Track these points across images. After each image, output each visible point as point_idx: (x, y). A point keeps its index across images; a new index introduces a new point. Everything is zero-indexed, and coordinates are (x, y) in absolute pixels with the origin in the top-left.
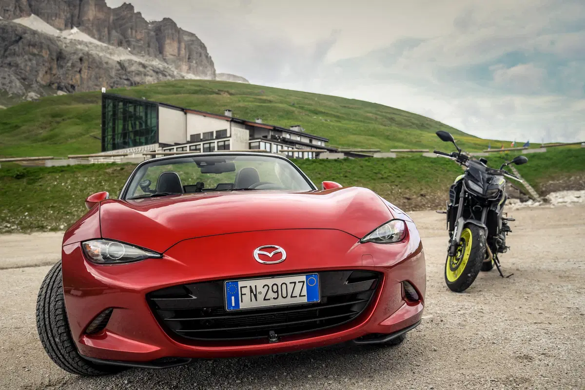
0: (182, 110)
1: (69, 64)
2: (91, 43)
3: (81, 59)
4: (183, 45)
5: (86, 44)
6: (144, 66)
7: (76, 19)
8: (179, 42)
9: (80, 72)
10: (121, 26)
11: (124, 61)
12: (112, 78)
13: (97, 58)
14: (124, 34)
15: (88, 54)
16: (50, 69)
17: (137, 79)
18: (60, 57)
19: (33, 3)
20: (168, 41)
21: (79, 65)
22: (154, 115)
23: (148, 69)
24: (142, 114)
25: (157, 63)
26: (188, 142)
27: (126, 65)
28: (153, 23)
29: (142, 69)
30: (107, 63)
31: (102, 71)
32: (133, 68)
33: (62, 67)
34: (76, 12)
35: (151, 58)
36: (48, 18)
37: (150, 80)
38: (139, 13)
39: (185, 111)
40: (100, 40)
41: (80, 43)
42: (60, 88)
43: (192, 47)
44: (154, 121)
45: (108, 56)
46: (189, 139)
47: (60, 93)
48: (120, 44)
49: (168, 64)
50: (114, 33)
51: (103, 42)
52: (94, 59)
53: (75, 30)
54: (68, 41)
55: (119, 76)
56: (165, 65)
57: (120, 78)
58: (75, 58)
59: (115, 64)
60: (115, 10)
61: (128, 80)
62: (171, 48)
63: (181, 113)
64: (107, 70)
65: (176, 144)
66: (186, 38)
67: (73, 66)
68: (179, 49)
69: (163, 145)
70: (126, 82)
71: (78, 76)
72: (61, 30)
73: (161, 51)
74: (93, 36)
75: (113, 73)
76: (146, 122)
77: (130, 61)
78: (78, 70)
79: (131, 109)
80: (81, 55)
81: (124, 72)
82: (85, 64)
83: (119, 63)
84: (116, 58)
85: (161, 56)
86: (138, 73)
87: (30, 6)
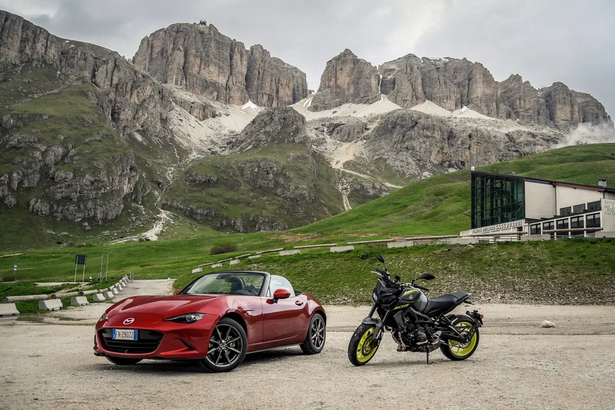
0: (551, 183)
1: (459, 142)
2: (479, 119)
3: (470, 136)
4: (576, 108)
5: (475, 121)
6: (534, 136)
7: (465, 98)
8: (572, 106)
9: (469, 148)
10: (509, 98)
11: (513, 133)
12: (500, 151)
13: (485, 133)
14: (512, 106)
15: (477, 130)
16: (442, 148)
17: (527, 149)
18: (451, 136)
19: (427, 90)
20: (559, 106)
21: (468, 142)
22: (520, 190)
23: (537, 138)
24: (509, 189)
25: (547, 131)
26: (556, 217)
27: (515, 136)
28: (542, 90)
29: (531, 139)
30: (495, 137)
31: (490, 145)
32: (522, 139)
33: (453, 145)
34: (465, 91)
35: (541, 127)
36: (439, 102)
37: (539, 149)
38: (528, 82)
39: (554, 184)
40: (488, 115)
41: (469, 120)
42: (450, 166)
43: (587, 109)
44: (520, 196)
45: (496, 129)
46: (558, 214)
47: (452, 170)
48: (509, 116)
49: (560, 130)
50: (503, 107)
51: (491, 116)
52: (482, 134)
53: (465, 108)
54: (458, 120)
55: (508, 148)
56: (557, 131)
57: (509, 150)
58: (465, 135)
59: (503, 136)
60: (503, 83)
61: (517, 151)
62: (562, 113)
63: (550, 186)
64: (495, 144)
65: (543, 219)
66: (579, 100)
67: (463, 143)
68: (572, 113)
69: (529, 221)
70: (515, 154)
71: (467, 153)
72: (452, 110)
73: (552, 117)
74: (482, 113)
75: (502, 146)
76: (513, 197)
77: (520, 133)
78: (468, 146)
79: (498, 185)
80: (470, 132)
81: (513, 144)
82: (475, 140)
83: (507, 135)
84: (505, 131)
85: (552, 122)
86: (528, 144)
87: (425, 93)
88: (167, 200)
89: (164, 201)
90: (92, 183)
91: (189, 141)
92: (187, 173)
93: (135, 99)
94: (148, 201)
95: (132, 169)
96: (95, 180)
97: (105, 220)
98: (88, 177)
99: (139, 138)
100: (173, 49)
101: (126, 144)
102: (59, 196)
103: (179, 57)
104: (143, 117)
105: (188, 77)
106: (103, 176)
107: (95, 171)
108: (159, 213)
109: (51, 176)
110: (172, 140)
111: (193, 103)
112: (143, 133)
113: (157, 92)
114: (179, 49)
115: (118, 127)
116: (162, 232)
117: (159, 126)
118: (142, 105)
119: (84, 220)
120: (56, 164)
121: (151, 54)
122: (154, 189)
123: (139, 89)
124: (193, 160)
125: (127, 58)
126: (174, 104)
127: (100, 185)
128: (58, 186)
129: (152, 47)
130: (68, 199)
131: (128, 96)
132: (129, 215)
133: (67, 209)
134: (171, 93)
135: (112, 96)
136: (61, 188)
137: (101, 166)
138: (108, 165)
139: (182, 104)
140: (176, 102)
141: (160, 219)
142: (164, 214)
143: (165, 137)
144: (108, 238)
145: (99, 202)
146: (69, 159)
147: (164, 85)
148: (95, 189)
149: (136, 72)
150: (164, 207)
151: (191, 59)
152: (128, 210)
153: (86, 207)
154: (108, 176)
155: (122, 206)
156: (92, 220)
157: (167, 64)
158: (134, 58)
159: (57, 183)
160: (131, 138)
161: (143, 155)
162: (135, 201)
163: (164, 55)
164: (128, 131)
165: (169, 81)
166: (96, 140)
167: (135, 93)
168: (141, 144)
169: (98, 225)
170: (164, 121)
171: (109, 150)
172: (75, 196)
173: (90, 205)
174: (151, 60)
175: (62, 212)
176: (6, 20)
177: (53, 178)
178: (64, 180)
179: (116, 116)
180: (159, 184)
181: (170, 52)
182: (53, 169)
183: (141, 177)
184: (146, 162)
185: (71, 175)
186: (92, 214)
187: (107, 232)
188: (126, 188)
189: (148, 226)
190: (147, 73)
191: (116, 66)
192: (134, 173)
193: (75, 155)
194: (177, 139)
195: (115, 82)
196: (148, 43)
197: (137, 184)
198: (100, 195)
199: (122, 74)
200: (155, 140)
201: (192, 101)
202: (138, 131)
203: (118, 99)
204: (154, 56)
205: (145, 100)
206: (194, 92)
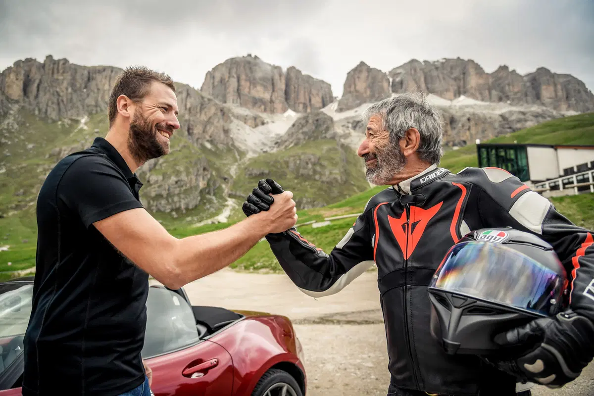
0: (552, 147)
1: (460, 125)
2: (475, 105)
3: (469, 119)
4: (559, 87)
5: (471, 106)
6: (524, 113)
7: (462, 90)
8: (555, 85)
9: (469, 129)
10: (499, 84)
11: (505, 113)
12: (495, 129)
13: (481, 115)
14: (502, 91)
15: (474, 114)
16: (446, 131)
17: (519, 125)
18: (452, 121)
19: (429, 86)
20: (543, 87)
21: (467, 124)
22: (523, 155)
23: (527, 115)
24: (513, 157)
25: (535, 108)
26: (561, 176)
27: (507, 116)
28: (528, 75)
29: (522, 117)
30: (490, 118)
31: (487, 125)
32: (514, 117)
33: (454, 128)
34: (461, 83)
35: (530, 105)
36: (440, 94)
37: (530, 124)
38: (514, 71)
39: (555, 147)
40: (483, 100)
41: (467, 106)
42: (454, 145)
43: (570, 87)
44: (524, 162)
45: (491, 111)
46: (562, 173)
47: (456, 148)
48: (500, 99)
49: (546, 107)
50: (494, 93)
51: (486, 101)
52: (479, 117)
53: (462, 97)
54: (457, 108)
55: (502, 126)
56: (544, 108)
57: (503, 128)
58: (465, 119)
59: (497, 117)
60: (493, 74)
61: (510, 128)
62: (547, 93)
63: (551, 150)
64: (491, 124)
65: (548, 180)
66: (561, 80)
67: (463, 126)
68: (556, 91)
69: (535, 182)
70: (509, 130)
71: (468, 133)
72: (451, 100)
73: (538, 97)
74: (477, 99)
75: (497, 125)
76: (517, 163)
77: (511, 113)
78: (467, 128)
79: (503, 154)
80: (468, 116)
81: (505, 122)
82: (472, 123)
83: (502, 116)
84: (498, 112)
85: (538, 101)
86: (519, 121)
87: (428, 88)
88: (232, 191)
89: (230, 192)
90: (177, 182)
91: (246, 145)
92: (246, 169)
93: (203, 118)
94: (218, 192)
95: (205, 169)
96: (179, 181)
97: (187, 209)
98: (173, 179)
99: (208, 146)
100: (229, 77)
101: (200, 152)
102: (153, 194)
103: (233, 83)
104: (211, 130)
105: (242, 97)
106: (183, 177)
107: (178, 173)
108: (226, 201)
109: (147, 180)
110: (233, 145)
111: (247, 116)
112: (211, 142)
113: (219, 111)
114: (233, 77)
115: (192, 140)
116: (230, 216)
117: (222, 136)
118: (209, 122)
119: (172, 210)
120: (150, 170)
121: (213, 83)
122: (223, 183)
123: (206, 110)
124: (250, 159)
125: (196, 88)
126: (232, 118)
127: (182, 183)
128: (153, 186)
129: (214, 78)
130: (159, 196)
131: (198, 115)
132: (205, 204)
133: (160, 204)
134: (229, 110)
135: (187, 117)
136: (155, 188)
137: (182, 169)
138: (187, 169)
139: (238, 117)
140: (234, 116)
141: (227, 206)
142: (231, 202)
143: (227, 144)
144: (191, 223)
145: (182, 196)
146: (159, 166)
147: (224, 105)
148: (179, 187)
149: (203, 98)
150: (230, 196)
151: (243, 83)
152: (204, 201)
153: (173, 200)
154: (187, 176)
155: (199, 198)
156: (178, 210)
157: (225, 89)
158: (202, 88)
159: (151, 185)
160: (203, 148)
161: (213, 159)
162: (209, 193)
163: (223, 82)
164: (200, 141)
165: (228, 102)
166: (177, 151)
167: (203, 112)
168: (210, 150)
169: (182, 214)
170: (226, 131)
171: (187, 157)
172: (164, 193)
173: (176, 199)
174: (214, 87)
175: (156, 206)
176: (112, 71)
177: (149, 181)
178: (157, 182)
179: (191, 131)
180: (225, 179)
181: (227, 80)
182: (148, 175)
183: (212, 175)
184: (215, 164)
185: (161, 178)
186: (178, 205)
187: (189, 219)
188: (202, 184)
189: (218, 212)
190: (211, 97)
191: (188, 95)
192: (206, 173)
193: (163, 163)
194: (237, 144)
195: (188, 106)
196: (210, 75)
197: (209, 180)
198: (182, 192)
199: (193, 99)
200: (220, 146)
201: (246, 114)
202: (208, 141)
203: (192, 119)
204: (216, 84)
205: (210, 118)
206: (247, 108)
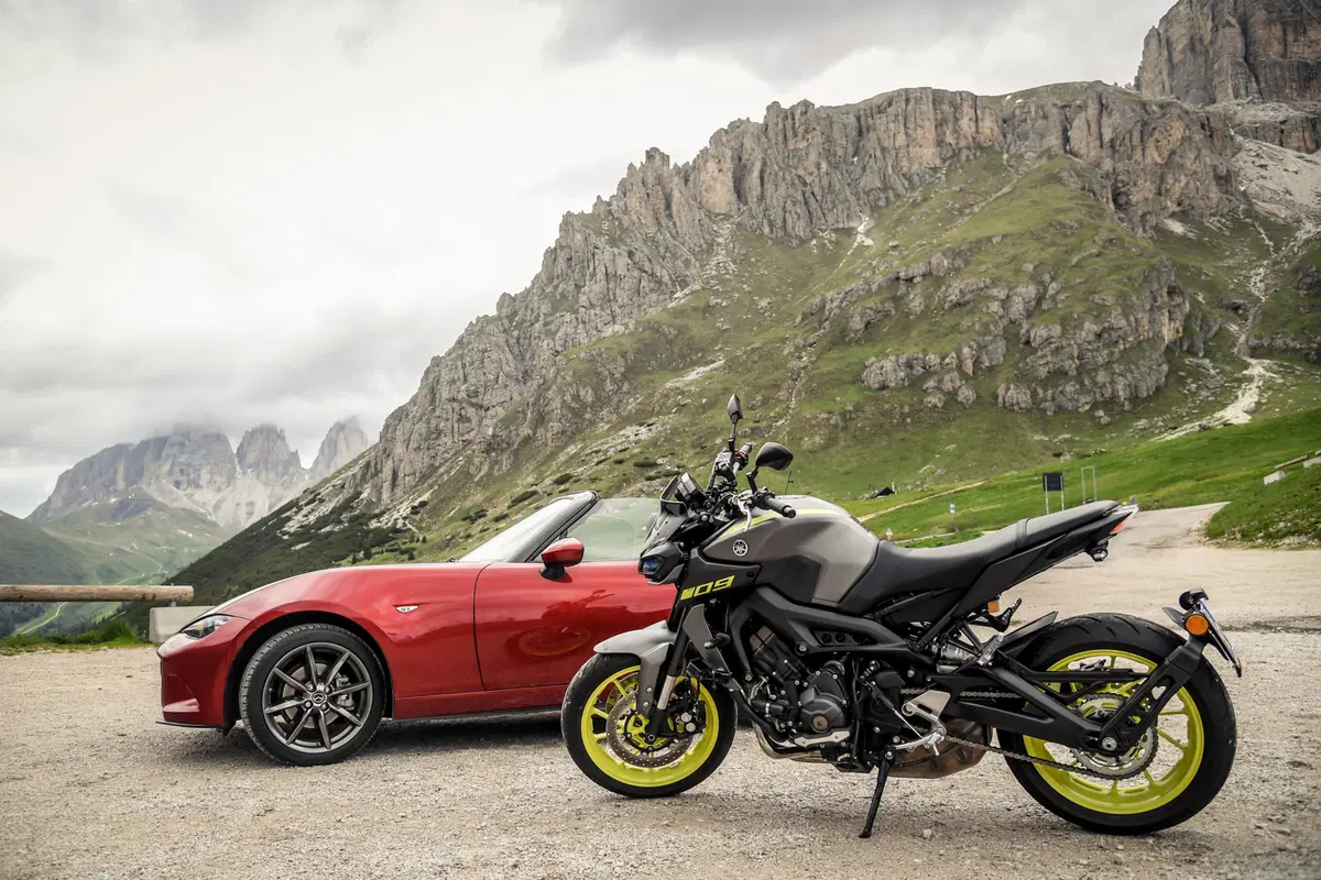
88: (1260, 337)
89: (1253, 342)
90: (1099, 336)
91: (1290, 205)
92: (1296, 271)
93: (1154, 156)
94: (1218, 346)
95: (1172, 292)
96: (1104, 330)
97: (1134, 398)
98: (1090, 327)
99: (1177, 227)
100: (1215, 29)
101: (1151, 247)
102: (1043, 372)
103: (1231, 39)
104: (1177, 185)
105: (1261, 72)
106: (1117, 319)
107: (1099, 312)
108: (1246, 366)
109: (1024, 339)
110: (1250, 212)
111: (1283, 123)
112: (1182, 216)
113: (1196, 128)
114: (1228, 24)
115: (1130, 220)
116: (1258, 404)
117: (1215, 193)
118: (1171, 162)
119: (1095, 406)
120: (1029, 315)
121: (1170, 58)
122: (1230, 320)
123: (1157, 135)
124: (1307, 241)
125: (1122, 85)
126: (1239, 138)
127: (1114, 335)
128: (1039, 353)
129: (1169, 43)
130: (1059, 374)
131: (1138, 155)
132: (1182, 381)
133: (1062, 392)
134: (1227, 119)
135: (1107, 165)
136: (1044, 356)
137: (1110, 301)
138: (1123, 298)
139: (1257, 132)
140: (1243, 133)
141: (1250, 379)
142: (1257, 368)
143: (1233, 211)
144: (1145, 433)
145: (1117, 368)
146: (1049, 302)
147: (1210, 108)
148: (1106, 346)
149: (1144, 105)
150: (1256, 352)
151: (1260, 32)
152: (1177, 376)
153: (1095, 383)
154: (1126, 315)
155: (1165, 368)
156: (1110, 403)
157: (1208, 64)
158: (1137, 79)
159: (1035, 351)
160: (1162, 234)
161: (1194, 260)
162: (1191, 352)
163: (1198, 48)
164: (1152, 220)
165: (1219, 96)
166: (1091, 255)
167: (1151, 144)
168: (1184, 238)
169: (1122, 412)
170: (1225, 180)
171: (1119, 268)
172: (1071, 366)
173: (1102, 377)
174: (1172, 68)
175: (1053, 399)
176: (907, 100)
177: (1028, 343)
178: (1048, 341)
179: (1122, 200)
180: (1236, 308)
181: (1208, 37)
182: (1025, 327)
183: (1195, 303)
184: (1200, 272)
185: (1057, 330)
186: (1108, 393)
187: (1142, 423)
188: (1168, 332)
189: (1225, 397)
190: (1171, 98)
191: (1102, 107)
192: (1178, 300)
193: (1058, 293)
194: (1262, 207)
195: (1107, 138)
196: (1159, 39)
197: (1188, 318)
198: (1116, 356)
199: (1116, 116)
200: (1212, 223)
201: (1281, 118)
202: (1173, 215)
203: (1120, 166)
204: (1177, 57)
205: (1173, 152)
206: (1287, 99)
